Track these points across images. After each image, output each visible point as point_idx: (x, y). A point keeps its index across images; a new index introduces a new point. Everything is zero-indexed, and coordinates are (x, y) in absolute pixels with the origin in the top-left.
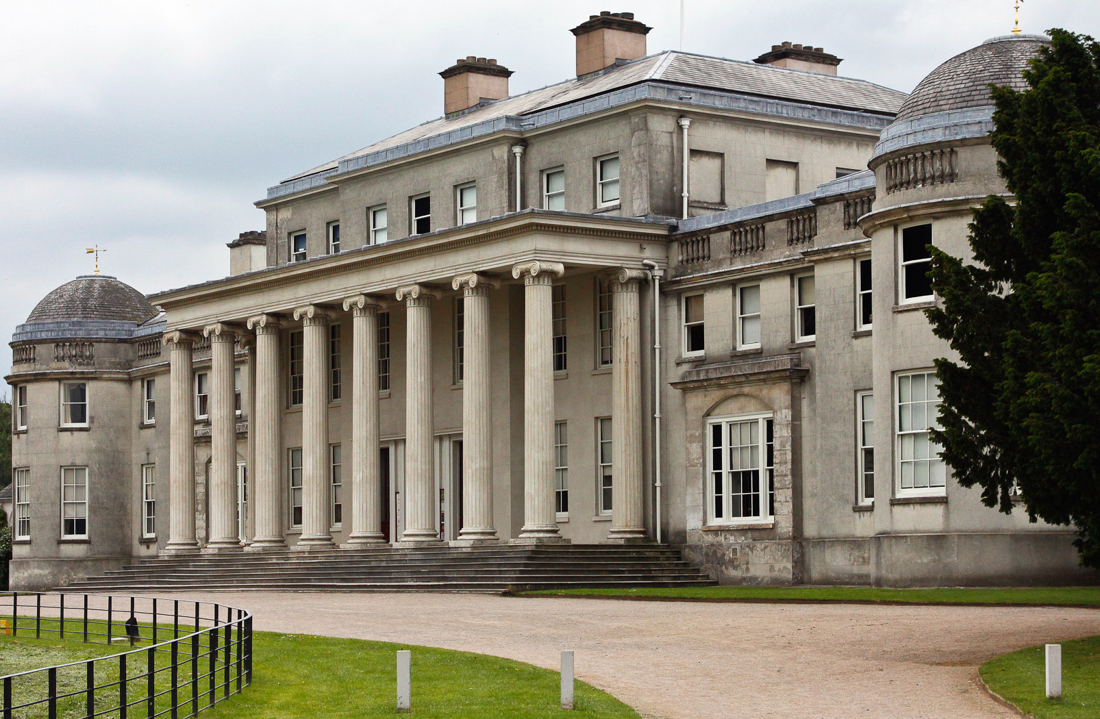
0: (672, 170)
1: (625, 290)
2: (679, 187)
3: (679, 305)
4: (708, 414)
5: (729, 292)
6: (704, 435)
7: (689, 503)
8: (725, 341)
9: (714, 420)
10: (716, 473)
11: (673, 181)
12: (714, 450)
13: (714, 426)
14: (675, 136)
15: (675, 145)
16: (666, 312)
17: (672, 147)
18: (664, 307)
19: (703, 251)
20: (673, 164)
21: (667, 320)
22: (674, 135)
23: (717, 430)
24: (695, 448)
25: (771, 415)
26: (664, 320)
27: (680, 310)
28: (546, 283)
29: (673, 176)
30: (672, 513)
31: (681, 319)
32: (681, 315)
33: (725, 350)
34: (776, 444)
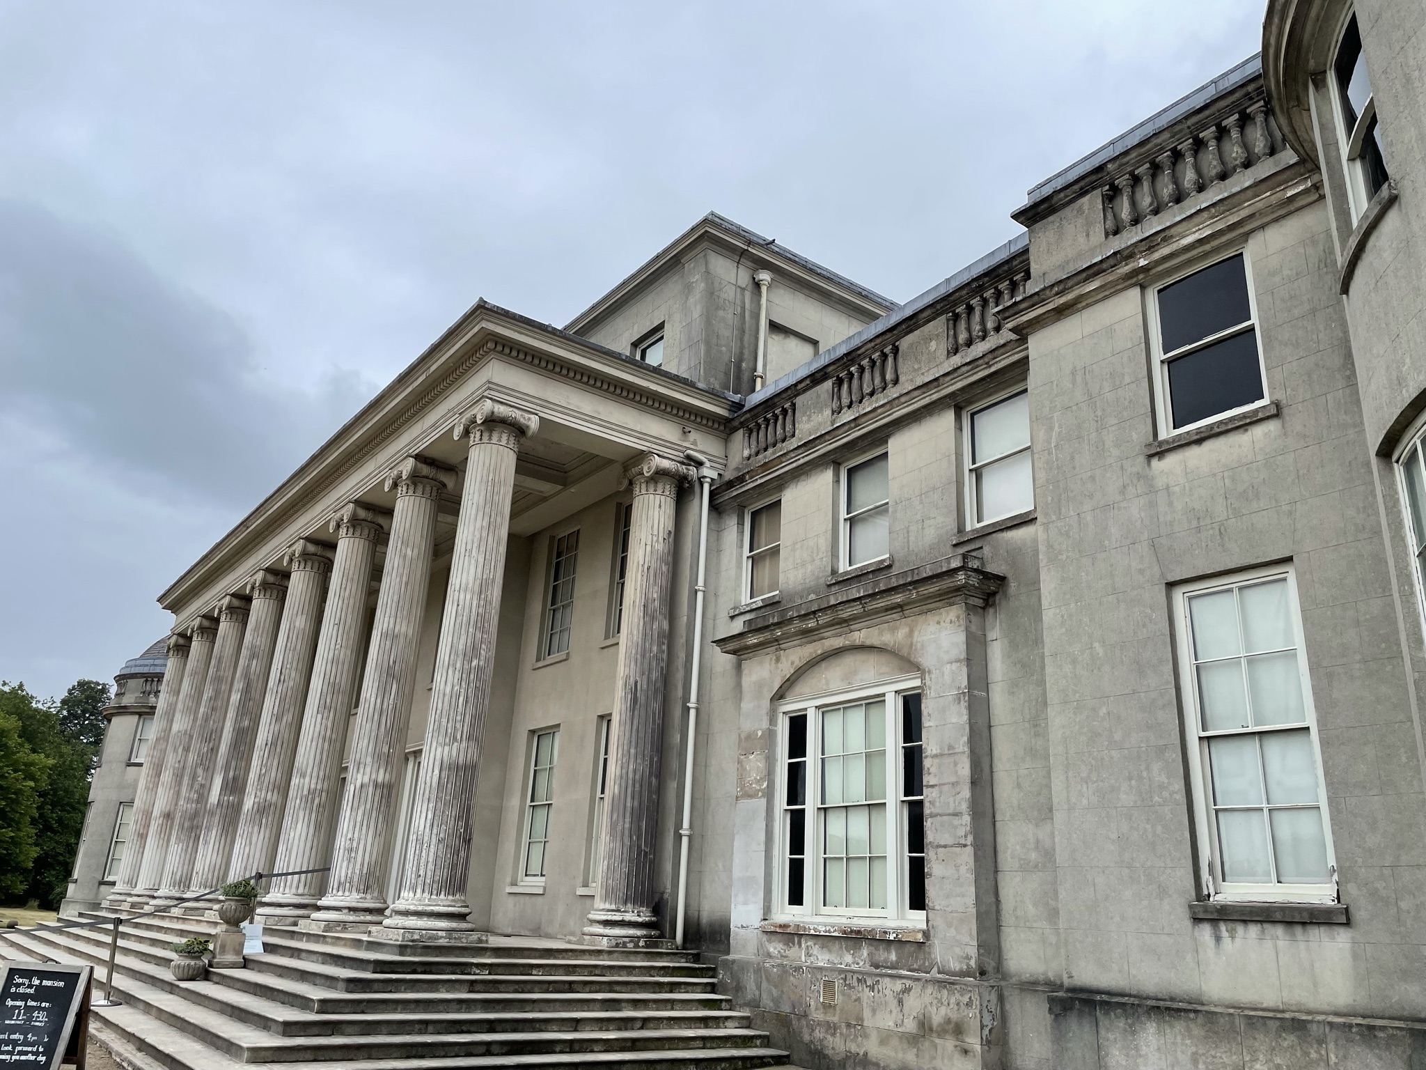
0: (742, 340)
1: (651, 491)
2: (751, 365)
3: (741, 523)
4: (780, 696)
5: (828, 475)
6: (771, 735)
7: (737, 872)
8: (818, 562)
9: (792, 706)
10: (792, 811)
11: (742, 353)
12: (789, 764)
13: (792, 719)
14: (748, 294)
15: (747, 306)
16: (718, 539)
17: (743, 308)
18: (716, 531)
19: (784, 428)
20: (743, 331)
21: (719, 551)
22: (746, 292)
23: (798, 726)
24: (755, 763)
25: (917, 683)
26: (715, 550)
27: (741, 532)
28: (504, 442)
29: (742, 347)
30: (708, 889)
31: (742, 547)
32: (742, 540)
33: (818, 578)
34: (930, 743)
